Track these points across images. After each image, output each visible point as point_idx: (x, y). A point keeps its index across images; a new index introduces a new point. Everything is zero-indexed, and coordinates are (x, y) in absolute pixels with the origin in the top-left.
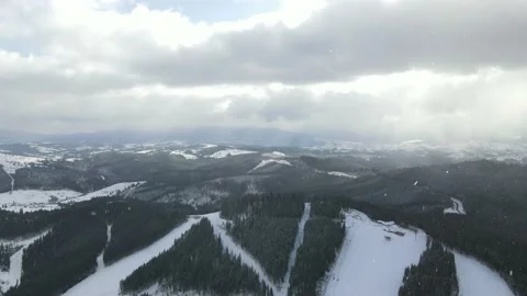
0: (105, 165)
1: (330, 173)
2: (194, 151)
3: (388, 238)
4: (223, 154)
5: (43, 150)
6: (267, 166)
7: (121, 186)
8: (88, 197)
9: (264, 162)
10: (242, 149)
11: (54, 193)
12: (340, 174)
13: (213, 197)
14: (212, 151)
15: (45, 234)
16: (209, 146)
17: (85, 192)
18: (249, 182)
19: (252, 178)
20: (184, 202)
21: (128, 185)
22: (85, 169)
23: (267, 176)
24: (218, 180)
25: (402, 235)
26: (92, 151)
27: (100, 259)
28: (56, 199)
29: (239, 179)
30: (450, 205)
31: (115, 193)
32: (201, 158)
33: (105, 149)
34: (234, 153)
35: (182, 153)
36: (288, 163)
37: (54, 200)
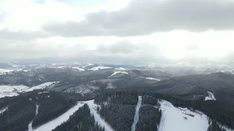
0: (42, 73)
1: (147, 78)
2: (83, 67)
3: (186, 118)
4: (96, 69)
5: (14, 66)
6: (117, 74)
7: (48, 84)
8: (31, 89)
9: (115, 73)
10: (105, 66)
11: (16, 87)
12: (151, 79)
13: (91, 90)
14: (91, 67)
15: (4, 110)
16: (90, 64)
17: (30, 86)
18: (109, 82)
19: (110, 80)
20: (78, 92)
21: (51, 83)
22: (32, 75)
23: (117, 80)
24: (94, 81)
25: (193, 116)
26: (37, 66)
27: (30, 125)
28: (17, 90)
29: (104, 81)
30: (207, 95)
31: (45, 87)
32: (86, 71)
33: (43, 66)
34: (102, 68)
35: (78, 68)
36: (127, 73)
37: (15, 90)
